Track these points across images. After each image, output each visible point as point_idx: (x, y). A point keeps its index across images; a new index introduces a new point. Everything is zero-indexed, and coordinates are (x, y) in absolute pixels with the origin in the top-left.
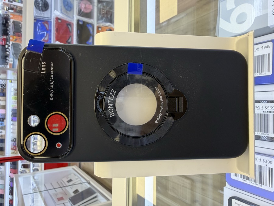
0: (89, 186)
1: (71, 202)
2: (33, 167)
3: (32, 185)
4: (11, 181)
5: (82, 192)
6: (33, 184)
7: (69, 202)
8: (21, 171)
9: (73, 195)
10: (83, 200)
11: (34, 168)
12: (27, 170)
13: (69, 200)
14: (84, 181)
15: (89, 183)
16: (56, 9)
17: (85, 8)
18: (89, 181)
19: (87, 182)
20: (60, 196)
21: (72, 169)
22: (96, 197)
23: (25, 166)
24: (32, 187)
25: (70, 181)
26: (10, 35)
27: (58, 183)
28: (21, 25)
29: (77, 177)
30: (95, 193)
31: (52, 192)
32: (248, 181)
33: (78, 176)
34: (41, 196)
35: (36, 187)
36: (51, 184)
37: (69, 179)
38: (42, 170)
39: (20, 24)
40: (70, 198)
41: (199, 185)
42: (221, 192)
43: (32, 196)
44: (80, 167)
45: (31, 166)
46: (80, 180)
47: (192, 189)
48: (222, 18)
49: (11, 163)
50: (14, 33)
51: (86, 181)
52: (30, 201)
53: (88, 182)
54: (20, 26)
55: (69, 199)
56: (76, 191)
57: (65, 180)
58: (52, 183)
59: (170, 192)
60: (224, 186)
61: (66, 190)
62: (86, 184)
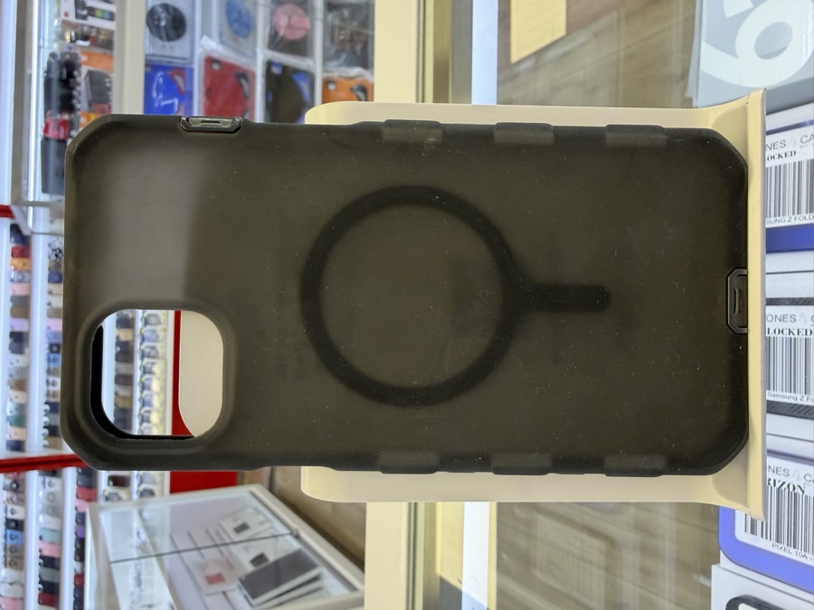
0: (296, 545)
1: (247, 589)
2: (139, 485)
3: (135, 534)
4: (79, 521)
5: (277, 563)
6: (138, 533)
7: (240, 588)
8: (106, 493)
9: (250, 568)
10: (278, 583)
11: (141, 488)
12: (122, 493)
13: (239, 583)
14: (283, 530)
15: (297, 537)
16: (206, 31)
17: (289, 26)
18: (297, 530)
19: (291, 534)
20: (213, 571)
21: (248, 494)
22: (316, 579)
23: (119, 482)
24: (135, 541)
25: (242, 528)
26: (79, 110)
27: (207, 532)
28: (110, 82)
29: (261, 518)
30: (313, 566)
31: (191, 558)
32: (792, 549)
33: (264, 515)
34: (162, 567)
35: (148, 540)
36: (189, 534)
37: (239, 523)
38: (163, 494)
39: (107, 80)
40: (244, 578)
41: (631, 558)
42: (702, 580)
43: (136, 567)
44: (271, 489)
45: (135, 482)
46: (272, 527)
47: (611, 568)
48: (707, 41)
49: (80, 470)
50: (90, 104)
51: (287, 531)
52: (131, 581)
53: (295, 533)
54: (108, 85)
55: (241, 580)
56: (260, 559)
57: (229, 525)
58: (192, 533)
59: (538, 574)
60: (714, 564)
61: (231, 553)
62: (290, 538)
